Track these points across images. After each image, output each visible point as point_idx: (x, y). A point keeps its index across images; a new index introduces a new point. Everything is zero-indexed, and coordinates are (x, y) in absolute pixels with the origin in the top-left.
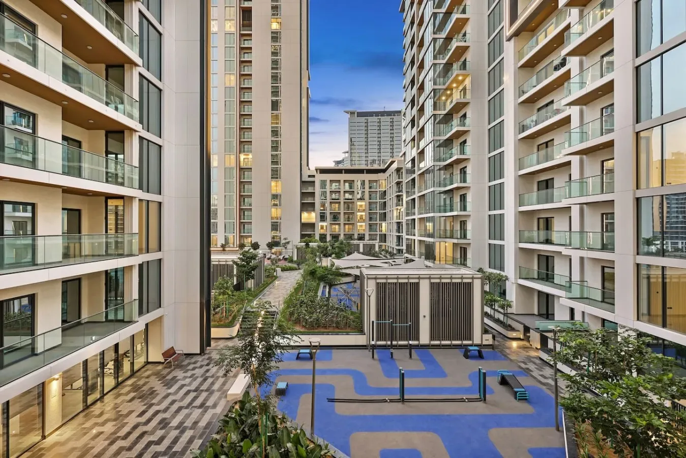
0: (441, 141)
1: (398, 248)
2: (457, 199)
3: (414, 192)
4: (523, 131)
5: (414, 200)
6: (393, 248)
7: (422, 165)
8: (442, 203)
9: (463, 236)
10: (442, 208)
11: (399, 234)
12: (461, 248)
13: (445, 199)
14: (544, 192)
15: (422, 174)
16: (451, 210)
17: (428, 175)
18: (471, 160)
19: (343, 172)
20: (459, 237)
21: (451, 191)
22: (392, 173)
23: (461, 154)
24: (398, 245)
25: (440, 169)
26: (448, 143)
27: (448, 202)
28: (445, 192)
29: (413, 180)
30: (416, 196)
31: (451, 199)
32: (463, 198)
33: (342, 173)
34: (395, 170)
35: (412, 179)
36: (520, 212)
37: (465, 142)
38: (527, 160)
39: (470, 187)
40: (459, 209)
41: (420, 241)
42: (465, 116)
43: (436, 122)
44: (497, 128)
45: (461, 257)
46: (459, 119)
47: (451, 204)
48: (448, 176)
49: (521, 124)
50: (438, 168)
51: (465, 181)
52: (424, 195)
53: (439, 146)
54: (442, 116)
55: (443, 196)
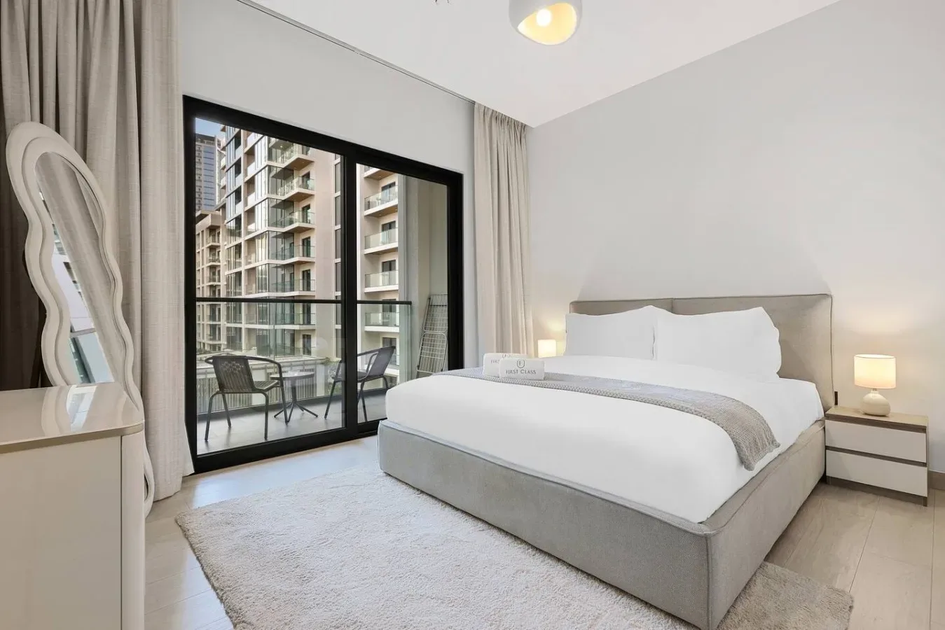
0: (278, 202)
1: (211, 342)
2: (299, 276)
3: (240, 263)
4: (369, 208)
5: (239, 274)
6: (204, 344)
7: (252, 227)
8: (280, 280)
9: (306, 322)
10: (280, 287)
11: (214, 323)
12: (304, 335)
13: (283, 276)
14: (387, 273)
15: (251, 241)
16: (292, 289)
17: (260, 241)
18: (316, 231)
20: (302, 323)
21: (292, 265)
22: (203, 232)
23: (303, 222)
24: (214, 339)
25: (277, 237)
26: (288, 204)
27: (287, 279)
28: (284, 266)
29: (238, 247)
30: (243, 269)
31: (292, 275)
32: (307, 275)
34: (207, 228)
35: (236, 246)
36: (366, 293)
37: (308, 207)
38: (372, 238)
39: (314, 262)
40: (301, 289)
41: (249, 330)
42: (307, 176)
43: (271, 175)
46: (301, 178)
47: (291, 281)
48: (287, 247)
49: (367, 200)
50: (274, 234)
51: (308, 255)
52: (254, 269)
53: (277, 206)
54: (279, 170)
55: (281, 272)
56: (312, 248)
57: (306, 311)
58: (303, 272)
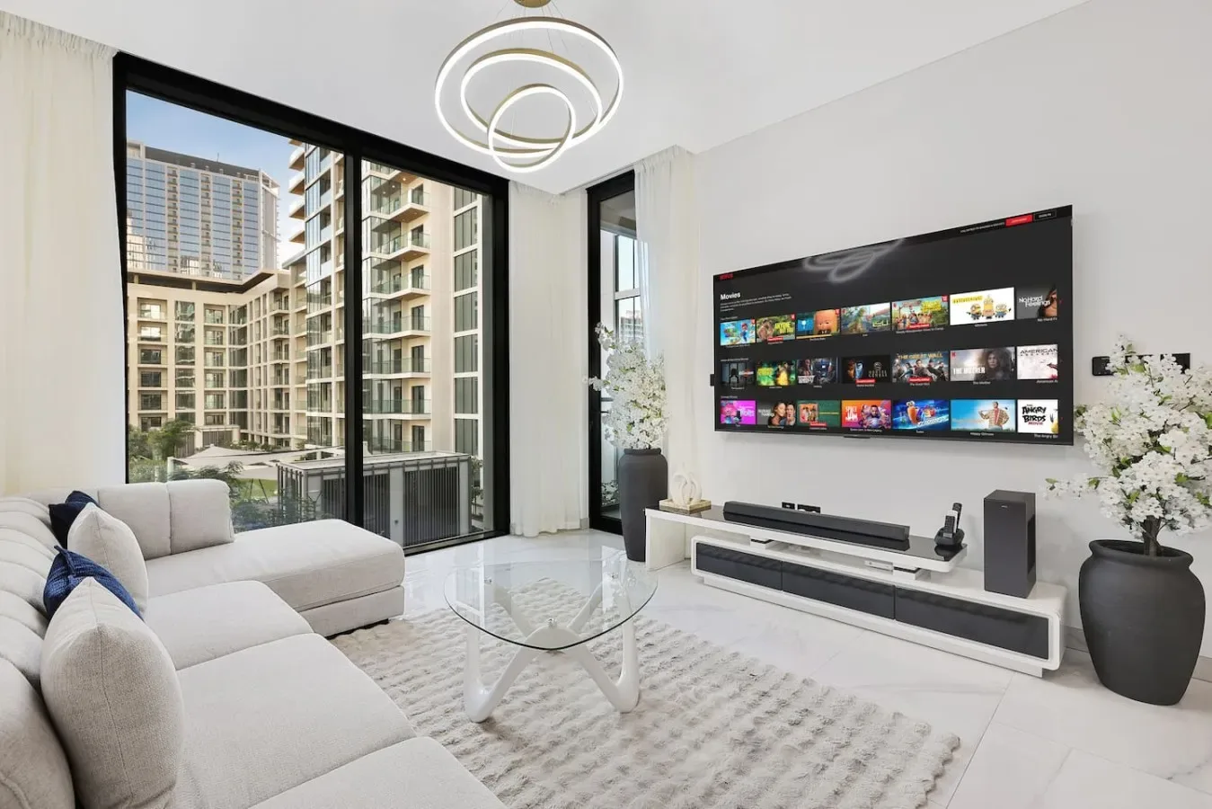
0: (383, 261)
2: (407, 354)
3: (328, 336)
5: (326, 350)
9: (417, 411)
12: (414, 427)
16: (397, 370)
19: (194, 285)
26: (393, 264)
28: (389, 342)
30: (332, 344)
32: (418, 352)
33: (191, 288)
34: (270, 292)
39: (429, 337)
40: (411, 369)
42: (420, 230)
44: (468, 258)
45: (414, 440)
46: (411, 233)
47: (395, 361)
51: (420, 327)
53: (379, 267)
54: (383, 221)
56: (425, 319)
57: (417, 397)
58: (413, 348)
